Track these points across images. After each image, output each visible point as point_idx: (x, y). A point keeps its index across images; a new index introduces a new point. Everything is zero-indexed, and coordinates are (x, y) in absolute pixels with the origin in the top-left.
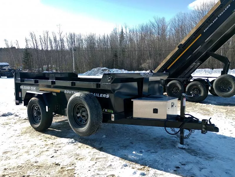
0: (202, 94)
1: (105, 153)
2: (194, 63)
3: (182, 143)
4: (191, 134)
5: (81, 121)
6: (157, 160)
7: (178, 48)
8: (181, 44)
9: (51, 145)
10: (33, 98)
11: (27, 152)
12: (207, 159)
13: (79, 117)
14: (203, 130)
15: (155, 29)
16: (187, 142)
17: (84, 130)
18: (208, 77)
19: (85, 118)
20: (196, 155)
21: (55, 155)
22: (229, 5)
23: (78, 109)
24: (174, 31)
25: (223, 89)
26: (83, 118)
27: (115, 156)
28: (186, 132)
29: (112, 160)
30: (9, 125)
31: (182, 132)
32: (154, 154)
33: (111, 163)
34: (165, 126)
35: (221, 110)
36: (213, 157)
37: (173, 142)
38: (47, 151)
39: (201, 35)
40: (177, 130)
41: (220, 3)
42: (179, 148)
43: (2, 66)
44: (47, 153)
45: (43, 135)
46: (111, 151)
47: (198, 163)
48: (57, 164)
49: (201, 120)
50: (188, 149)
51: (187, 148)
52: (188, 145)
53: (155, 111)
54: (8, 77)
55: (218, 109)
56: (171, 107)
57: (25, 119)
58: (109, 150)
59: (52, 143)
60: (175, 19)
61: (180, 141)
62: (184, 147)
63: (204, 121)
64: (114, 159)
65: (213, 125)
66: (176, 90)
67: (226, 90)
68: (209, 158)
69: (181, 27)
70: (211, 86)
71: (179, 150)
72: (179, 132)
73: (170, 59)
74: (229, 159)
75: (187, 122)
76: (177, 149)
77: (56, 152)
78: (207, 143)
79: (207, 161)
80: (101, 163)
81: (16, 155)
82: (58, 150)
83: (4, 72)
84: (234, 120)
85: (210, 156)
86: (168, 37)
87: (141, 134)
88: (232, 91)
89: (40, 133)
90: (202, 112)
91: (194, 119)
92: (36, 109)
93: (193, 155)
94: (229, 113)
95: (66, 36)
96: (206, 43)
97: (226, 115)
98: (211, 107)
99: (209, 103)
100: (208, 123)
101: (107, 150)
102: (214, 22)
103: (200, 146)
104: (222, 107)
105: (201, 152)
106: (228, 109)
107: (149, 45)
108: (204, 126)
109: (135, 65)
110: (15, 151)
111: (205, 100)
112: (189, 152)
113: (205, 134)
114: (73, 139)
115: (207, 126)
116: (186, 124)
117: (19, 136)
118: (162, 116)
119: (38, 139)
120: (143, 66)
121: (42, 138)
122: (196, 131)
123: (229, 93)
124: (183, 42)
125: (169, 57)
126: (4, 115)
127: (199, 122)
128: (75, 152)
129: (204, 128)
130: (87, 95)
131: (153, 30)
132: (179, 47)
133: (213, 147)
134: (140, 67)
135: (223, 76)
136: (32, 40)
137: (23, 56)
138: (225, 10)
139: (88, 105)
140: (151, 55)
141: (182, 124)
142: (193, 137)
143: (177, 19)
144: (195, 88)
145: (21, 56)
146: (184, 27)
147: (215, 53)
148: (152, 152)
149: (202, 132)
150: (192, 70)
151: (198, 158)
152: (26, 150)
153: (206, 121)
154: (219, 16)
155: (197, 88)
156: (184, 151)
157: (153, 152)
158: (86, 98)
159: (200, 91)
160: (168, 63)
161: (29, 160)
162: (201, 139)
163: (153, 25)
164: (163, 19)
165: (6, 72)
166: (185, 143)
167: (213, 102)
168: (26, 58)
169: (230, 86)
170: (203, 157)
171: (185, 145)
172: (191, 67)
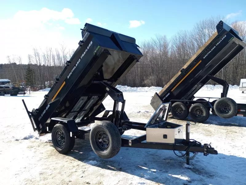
0: (204, 114)
1: (125, 173)
2: (196, 86)
3: (188, 164)
4: (195, 156)
5: (102, 146)
6: (168, 179)
7: (181, 73)
8: (183, 69)
9: (78, 166)
10: (57, 125)
11: (60, 173)
12: (209, 177)
13: (100, 142)
14: (205, 152)
15: (156, 46)
16: (192, 162)
17: (106, 154)
18: (209, 98)
19: (106, 143)
20: (200, 173)
21: (83, 175)
22: (225, 36)
23: (100, 135)
24: (175, 48)
25: (223, 111)
26: (104, 143)
27: (133, 176)
28: (191, 154)
29: (132, 179)
30: (34, 148)
31: (188, 154)
32: (166, 173)
33: (132, 182)
34: (174, 150)
35: (222, 131)
36: (213, 176)
37: (180, 162)
38: (76, 171)
39: (201, 61)
40: (184, 152)
41: (217, 34)
42: (186, 168)
43: (3, 83)
44: (77, 174)
45: (67, 157)
46: (129, 171)
47: (201, 180)
48: (87, 183)
49: (203, 144)
50: (194, 169)
51: (192, 168)
52: (193, 165)
53: (165, 136)
54: (12, 95)
55: (219, 130)
56: (178, 132)
57: (47, 142)
58: (128, 170)
59: (78, 165)
60: (176, 37)
61: (186, 161)
62: (190, 167)
63: (205, 145)
64: (133, 178)
65: (213, 148)
66: (181, 111)
67: (226, 111)
68: (211, 176)
69: (182, 45)
70: (212, 107)
71: (186, 170)
72: (185, 155)
73: (173, 82)
74: (226, 177)
75: (192, 146)
76: (184, 169)
77: (84, 173)
78: (208, 163)
79: (209, 179)
80: (123, 181)
81: (51, 176)
82: (84, 171)
83: (8, 90)
84: (233, 141)
85: (211, 174)
86: (170, 53)
87: (152, 155)
88: (231, 113)
89: (64, 155)
90: (204, 133)
91: (197, 143)
92: (60, 134)
93: (197, 174)
94: (229, 133)
95: (69, 53)
96: (206, 68)
97: (226, 136)
98: (212, 128)
99: (211, 123)
100: (209, 147)
101: (126, 170)
102: (212, 50)
103: (204, 166)
104: (223, 127)
105: (204, 171)
106: (228, 129)
107: (151, 61)
108: (205, 150)
109: (138, 81)
110: (49, 172)
111: (208, 120)
112: (193, 171)
113: (207, 156)
114: (95, 161)
115: (208, 149)
116: (191, 148)
117: (47, 158)
118: (170, 140)
119: (65, 161)
120: (146, 82)
121: (67, 160)
122: (199, 153)
123: (228, 114)
124: (185, 67)
125: (172, 80)
126: (25, 139)
127: (201, 146)
128: (100, 173)
129: (206, 151)
130: (108, 124)
131: (155, 46)
132: (181, 71)
133: (214, 167)
134: (143, 83)
135: (223, 98)
136: (35, 57)
137: (25, 74)
138: (222, 40)
139: (110, 132)
140: (153, 71)
141: (188, 148)
142: (197, 158)
143: (178, 37)
144: (197, 110)
145: (24, 73)
146: (186, 44)
147: (214, 76)
148: (163, 172)
149: (204, 155)
150: (195, 91)
151: (201, 176)
152: (58, 171)
153: (207, 145)
154: (216, 45)
155: (199, 110)
156: (190, 170)
157: (165, 172)
158: (108, 126)
159: (202, 112)
160: (172, 86)
161: (63, 180)
162: (204, 160)
163: (155, 42)
164: (165, 37)
165: (10, 90)
166: (190, 163)
167: (214, 122)
168: (28, 74)
169: (229, 108)
170: (205, 175)
171: (191, 165)
172: (194, 88)
